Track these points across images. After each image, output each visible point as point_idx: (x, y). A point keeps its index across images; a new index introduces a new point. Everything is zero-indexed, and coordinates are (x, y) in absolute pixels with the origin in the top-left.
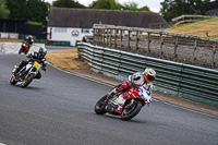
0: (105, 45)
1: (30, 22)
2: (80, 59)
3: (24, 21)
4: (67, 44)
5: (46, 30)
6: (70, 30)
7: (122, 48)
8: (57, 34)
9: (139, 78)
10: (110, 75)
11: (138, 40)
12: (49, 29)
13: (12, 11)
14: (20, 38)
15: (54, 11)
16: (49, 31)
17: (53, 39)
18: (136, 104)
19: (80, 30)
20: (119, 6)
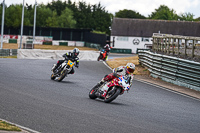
0: (163, 53)
1: (94, 32)
2: (140, 65)
3: (89, 31)
4: (128, 52)
5: (109, 38)
6: (131, 39)
7: (179, 55)
8: (119, 43)
9: (121, 71)
10: (168, 80)
11: (194, 48)
12: (112, 38)
13: (78, 22)
14: (85, 46)
15: (117, 21)
16: (112, 40)
17: (115, 47)
18: (116, 90)
19: (140, 39)
20: (177, 17)
